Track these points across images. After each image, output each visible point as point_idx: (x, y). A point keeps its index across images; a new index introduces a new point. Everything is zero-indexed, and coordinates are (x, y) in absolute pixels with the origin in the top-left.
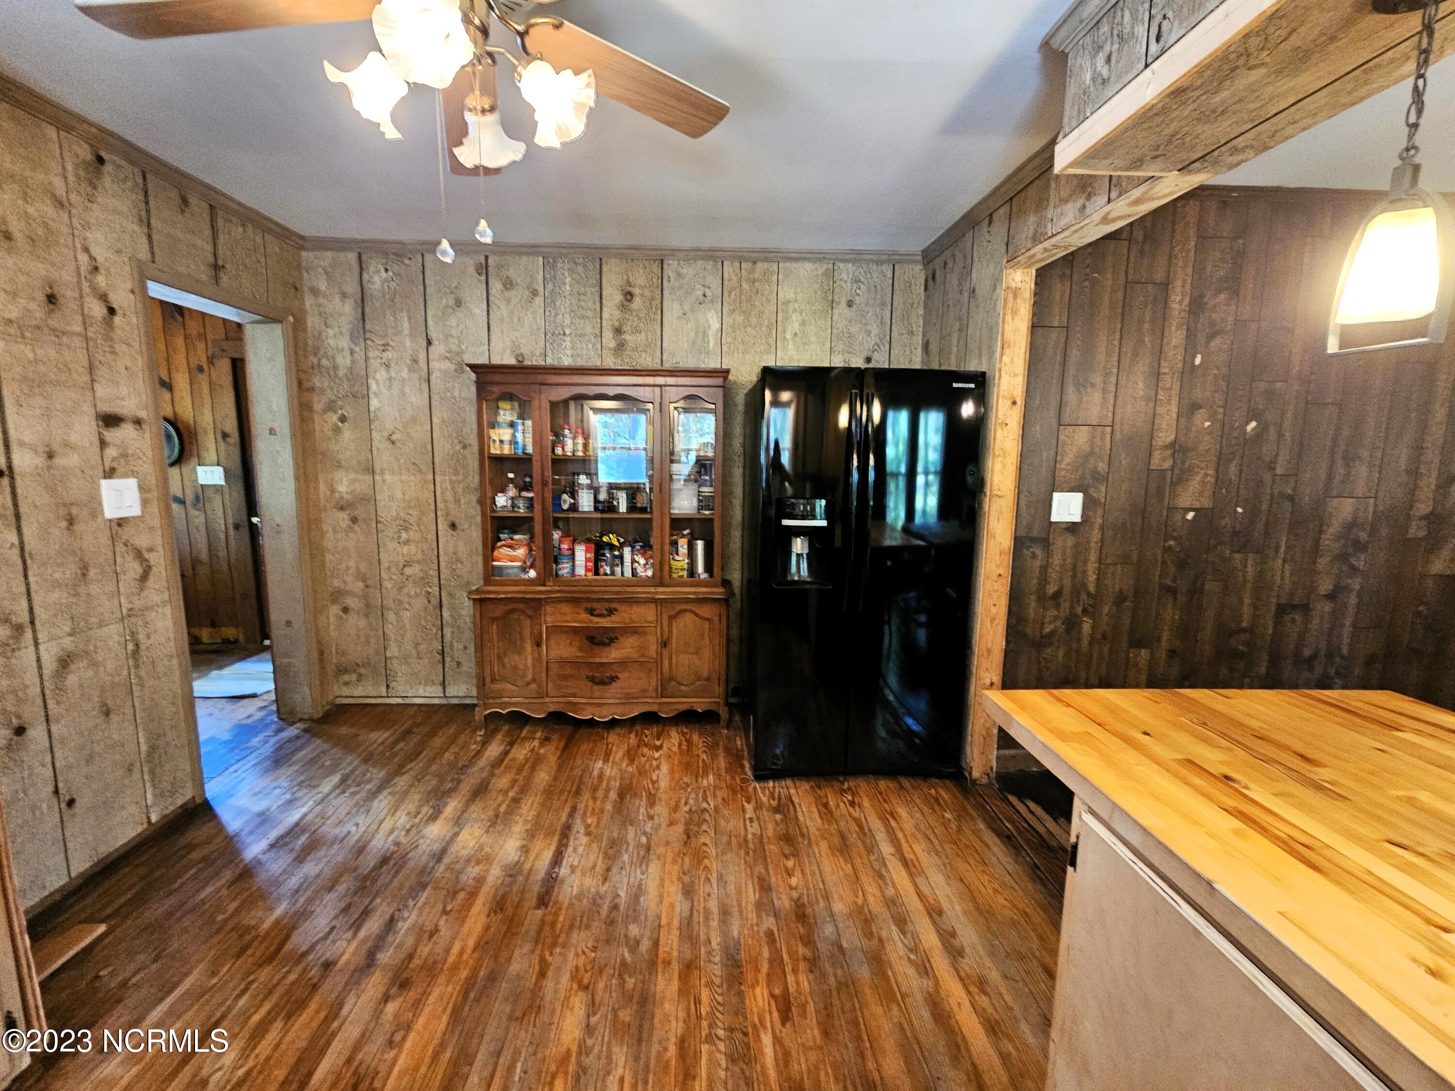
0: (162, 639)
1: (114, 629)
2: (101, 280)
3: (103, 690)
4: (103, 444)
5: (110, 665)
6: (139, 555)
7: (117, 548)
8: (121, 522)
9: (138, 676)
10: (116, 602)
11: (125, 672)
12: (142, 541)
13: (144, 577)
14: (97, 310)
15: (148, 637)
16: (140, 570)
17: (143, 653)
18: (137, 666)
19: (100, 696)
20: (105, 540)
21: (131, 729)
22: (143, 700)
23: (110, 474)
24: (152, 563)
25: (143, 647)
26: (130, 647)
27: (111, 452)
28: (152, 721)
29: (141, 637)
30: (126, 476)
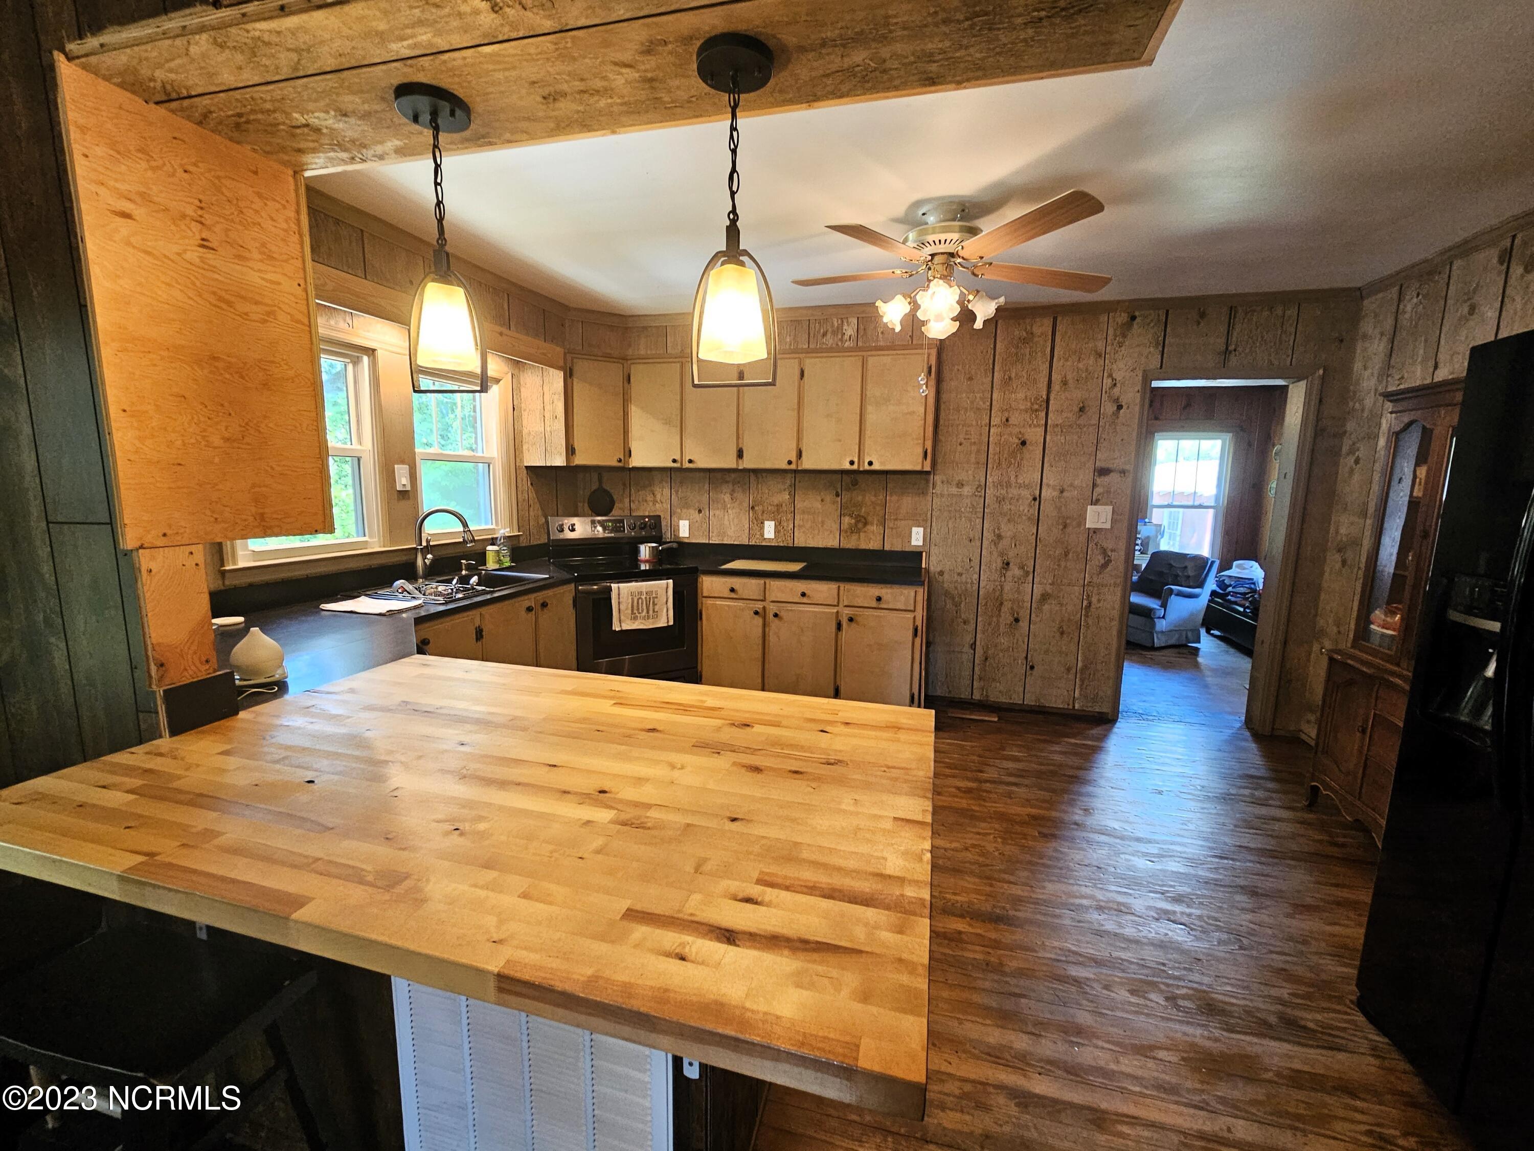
0: (1108, 606)
1: (1077, 589)
2: (1116, 391)
3: (1063, 621)
4: (1094, 485)
5: (1070, 608)
6: (1104, 552)
7: (1090, 546)
8: (1096, 531)
9: (1086, 621)
10: (1082, 575)
11: (1079, 616)
12: (1109, 545)
13: (1104, 566)
14: (1110, 408)
15: (1099, 601)
16: (1102, 561)
17: (1092, 610)
18: (1087, 616)
19: (1060, 623)
20: (1083, 538)
21: (1073, 647)
22: (1085, 637)
23: (1095, 502)
24: (1112, 558)
25: (1093, 606)
26: (1085, 603)
27: (1098, 490)
28: (1089, 651)
29: (1094, 600)
30: (1106, 504)
